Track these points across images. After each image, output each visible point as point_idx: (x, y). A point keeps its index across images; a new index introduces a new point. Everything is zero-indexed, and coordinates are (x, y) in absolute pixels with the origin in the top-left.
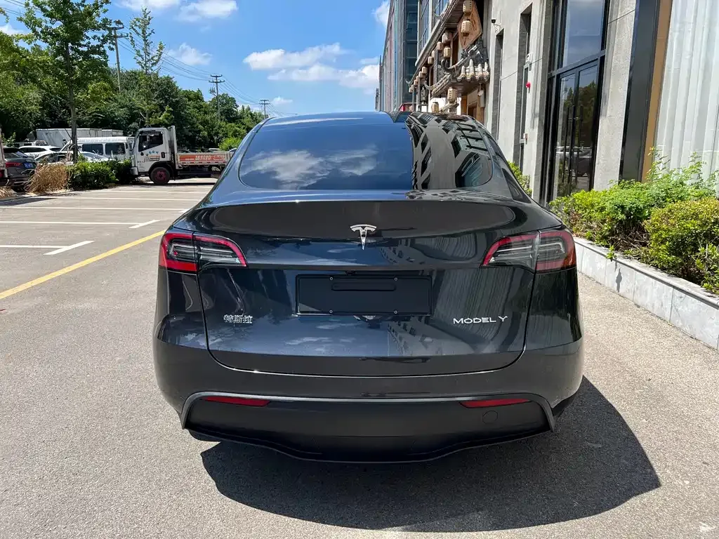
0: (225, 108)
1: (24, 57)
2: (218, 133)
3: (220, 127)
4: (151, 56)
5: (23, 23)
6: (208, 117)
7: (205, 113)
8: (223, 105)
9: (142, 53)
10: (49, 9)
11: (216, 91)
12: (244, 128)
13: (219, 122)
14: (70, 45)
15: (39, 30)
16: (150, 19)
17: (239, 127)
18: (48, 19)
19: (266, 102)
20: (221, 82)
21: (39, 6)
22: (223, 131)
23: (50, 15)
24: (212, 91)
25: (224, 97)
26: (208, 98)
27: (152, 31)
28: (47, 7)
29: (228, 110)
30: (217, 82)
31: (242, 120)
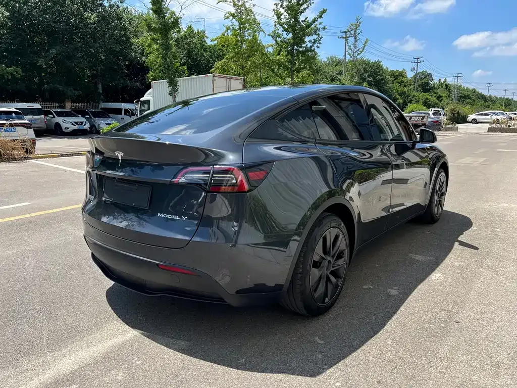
0: (423, 81)
1: (268, 58)
2: (412, 101)
3: (414, 96)
4: (357, 49)
5: (271, 37)
6: (406, 89)
7: (405, 86)
8: (421, 79)
9: (352, 47)
10: (286, 27)
11: (416, 69)
12: (435, 97)
13: (415, 93)
14: (296, 47)
15: (279, 40)
16: (360, 23)
17: (431, 96)
18: (285, 33)
19: (459, 75)
20: (421, 62)
21: (281, 26)
22: (415, 99)
23: (287, 30)
24: (413, 70)
25: (423, 73)
26: (410, 75)
27: (361, 32)
28: (284, 25)
29: (425, 83)
30: (417, 63)
31: (435, 90)
